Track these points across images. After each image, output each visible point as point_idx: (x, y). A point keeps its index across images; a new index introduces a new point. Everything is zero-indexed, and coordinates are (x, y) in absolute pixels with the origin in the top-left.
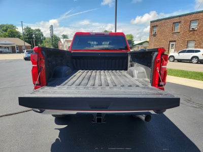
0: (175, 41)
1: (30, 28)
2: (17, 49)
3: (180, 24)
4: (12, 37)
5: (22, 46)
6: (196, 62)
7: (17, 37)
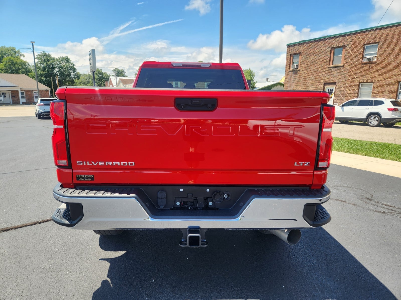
0: (335, 83)
1: (49, 56)
2: (23, 97)
3: (344, 51)
4: (12, 72)
5: (32, 91)
6: (376, 123)
7: (23, 73)
